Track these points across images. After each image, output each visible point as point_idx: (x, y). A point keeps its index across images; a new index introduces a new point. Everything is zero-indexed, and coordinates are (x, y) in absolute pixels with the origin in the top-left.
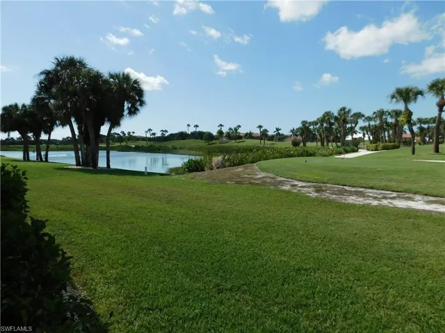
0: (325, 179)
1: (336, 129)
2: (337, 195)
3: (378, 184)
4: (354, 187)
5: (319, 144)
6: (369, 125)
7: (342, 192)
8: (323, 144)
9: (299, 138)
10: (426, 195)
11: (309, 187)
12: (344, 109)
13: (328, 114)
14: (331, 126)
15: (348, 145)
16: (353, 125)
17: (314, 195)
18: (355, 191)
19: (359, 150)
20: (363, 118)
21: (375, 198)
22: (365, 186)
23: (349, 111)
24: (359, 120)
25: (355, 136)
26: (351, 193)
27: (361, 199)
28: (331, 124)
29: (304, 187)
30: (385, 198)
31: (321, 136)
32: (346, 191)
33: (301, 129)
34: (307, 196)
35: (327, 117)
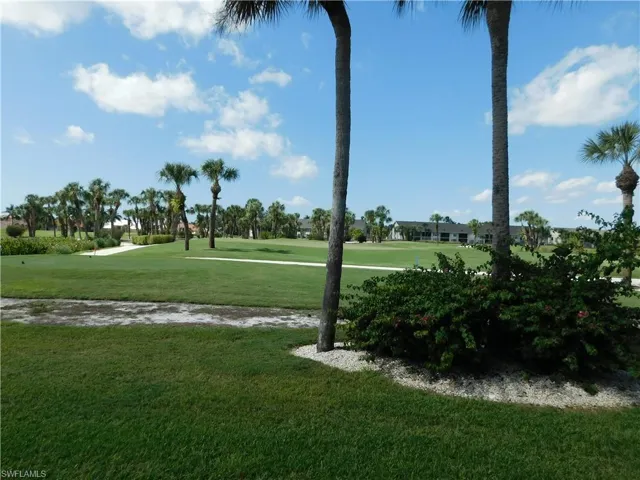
0: (54, 291)
1: (88, 212)
2: (71, 315)
3: (134, 293)
4: (99, 300)
5: (59, 233)
6: (137, 209)
7: (78, 311)
8: (65, 234)
9: (22, 222)
10: (193, 303)
11: (22, 307)
12: (99, 182)
13: (73, 187)
14: (78, 207)
15: (105, 236)
16: (114, 207)
17: (27, 319)
18: (101, 307)
19: (122, 244)
20: (128, 199)
21: (128, 314)
22: (115, 297)
23: (107, 185)
24: (121, 201)
25: (117, 223)
26: (94, 310)
27: (107, 318)
28: (78, 204)
29: (10, 308)
30: (141, 312)
31: (61, 220)
32: (87, 307)
33: (27, 208)
34: (14, 324)
35: (71, 193)
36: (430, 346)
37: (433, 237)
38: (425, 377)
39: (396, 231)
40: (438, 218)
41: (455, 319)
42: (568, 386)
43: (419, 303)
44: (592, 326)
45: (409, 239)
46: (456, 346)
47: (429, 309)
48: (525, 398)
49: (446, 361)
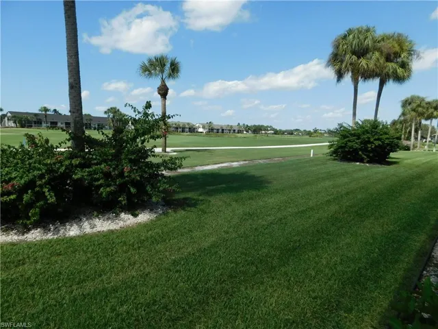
36: (20, 207)
37: (44, 125)
38: (18, 231)
39: (8, 120)
40: (46, 110)
41: (39, 183)
42: (123, 215)
43: (7, 174)
44: (133, 176)
45: (23, 126)
46: (42, 203)
47: (15, 178)
48: (95, 229)
49: (33, 215)
